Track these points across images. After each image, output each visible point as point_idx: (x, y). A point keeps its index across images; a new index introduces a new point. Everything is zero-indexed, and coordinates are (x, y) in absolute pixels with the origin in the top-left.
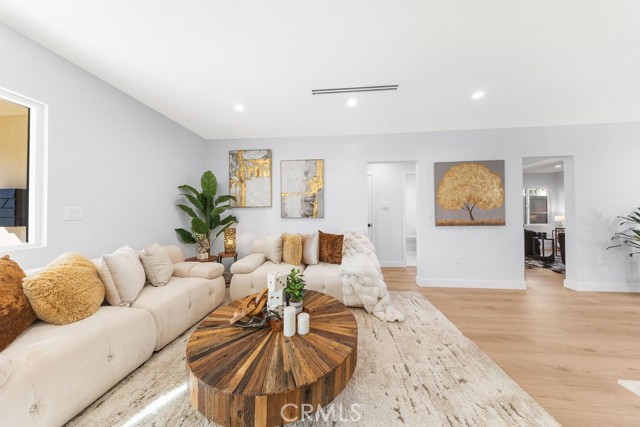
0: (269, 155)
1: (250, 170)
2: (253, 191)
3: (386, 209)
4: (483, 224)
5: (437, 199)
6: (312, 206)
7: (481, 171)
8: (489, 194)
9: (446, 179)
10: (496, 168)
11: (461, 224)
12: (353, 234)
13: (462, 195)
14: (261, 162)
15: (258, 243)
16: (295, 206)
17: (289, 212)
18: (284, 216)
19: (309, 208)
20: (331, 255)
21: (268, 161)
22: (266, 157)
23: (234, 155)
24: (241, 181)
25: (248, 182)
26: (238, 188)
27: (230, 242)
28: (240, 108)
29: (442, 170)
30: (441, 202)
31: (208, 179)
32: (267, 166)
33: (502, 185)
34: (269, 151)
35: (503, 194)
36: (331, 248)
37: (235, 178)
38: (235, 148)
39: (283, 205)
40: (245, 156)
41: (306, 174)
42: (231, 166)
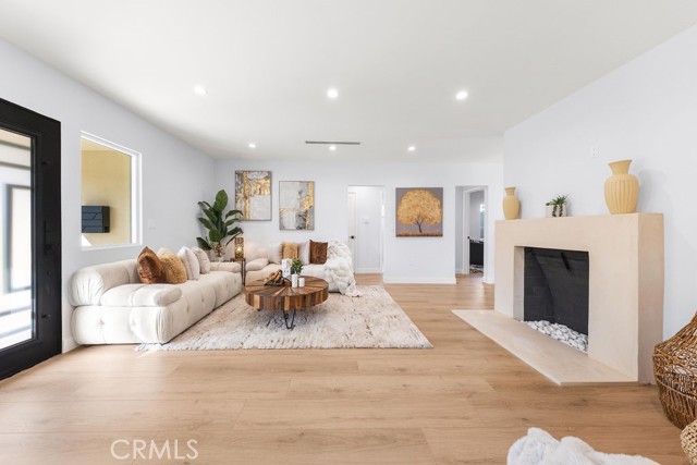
0: (269, 176)
1: (253, 188)
2: (256, 206)
3: (367, 223)
4: (428, 235)
5: (397, 216)
6: (305, 220)
7: (427, 195)
8: (432, 214)
9: (404, 201)
10: (437, 193)
11: (413, 236)
12: (336, 242)
13: (414, 213)
14: (263, 182)
15: (262, 250)
16: (291, 220)
17: (286, 225)
18: (282, 228)
19: (302, 222)
20: (319, 258)
21: (268, 181)
22: (266, 178)
23: (239, 174)
24: (246, 197)
25: (252, 199)
26: (243, 204)
27: (239, 249)
28: (252, 146)
29: (401, 193)
30: (400, 218)
31: (222, 197)
32: (268, 185)
33: (441, 206)
34: (269, 173)
35: (441, 213)
36: (319, 253)
37: (240, 195)
38: (240, 168)
39: (281, 218)
40: (250, 176)
41: (300, 193)
42: (237, 184)
